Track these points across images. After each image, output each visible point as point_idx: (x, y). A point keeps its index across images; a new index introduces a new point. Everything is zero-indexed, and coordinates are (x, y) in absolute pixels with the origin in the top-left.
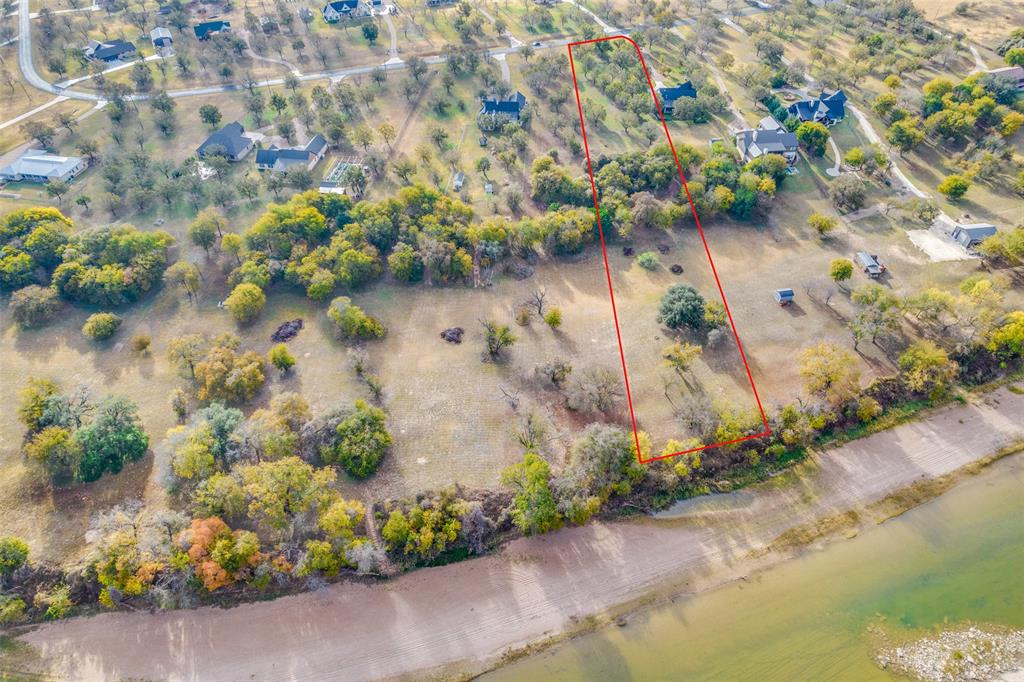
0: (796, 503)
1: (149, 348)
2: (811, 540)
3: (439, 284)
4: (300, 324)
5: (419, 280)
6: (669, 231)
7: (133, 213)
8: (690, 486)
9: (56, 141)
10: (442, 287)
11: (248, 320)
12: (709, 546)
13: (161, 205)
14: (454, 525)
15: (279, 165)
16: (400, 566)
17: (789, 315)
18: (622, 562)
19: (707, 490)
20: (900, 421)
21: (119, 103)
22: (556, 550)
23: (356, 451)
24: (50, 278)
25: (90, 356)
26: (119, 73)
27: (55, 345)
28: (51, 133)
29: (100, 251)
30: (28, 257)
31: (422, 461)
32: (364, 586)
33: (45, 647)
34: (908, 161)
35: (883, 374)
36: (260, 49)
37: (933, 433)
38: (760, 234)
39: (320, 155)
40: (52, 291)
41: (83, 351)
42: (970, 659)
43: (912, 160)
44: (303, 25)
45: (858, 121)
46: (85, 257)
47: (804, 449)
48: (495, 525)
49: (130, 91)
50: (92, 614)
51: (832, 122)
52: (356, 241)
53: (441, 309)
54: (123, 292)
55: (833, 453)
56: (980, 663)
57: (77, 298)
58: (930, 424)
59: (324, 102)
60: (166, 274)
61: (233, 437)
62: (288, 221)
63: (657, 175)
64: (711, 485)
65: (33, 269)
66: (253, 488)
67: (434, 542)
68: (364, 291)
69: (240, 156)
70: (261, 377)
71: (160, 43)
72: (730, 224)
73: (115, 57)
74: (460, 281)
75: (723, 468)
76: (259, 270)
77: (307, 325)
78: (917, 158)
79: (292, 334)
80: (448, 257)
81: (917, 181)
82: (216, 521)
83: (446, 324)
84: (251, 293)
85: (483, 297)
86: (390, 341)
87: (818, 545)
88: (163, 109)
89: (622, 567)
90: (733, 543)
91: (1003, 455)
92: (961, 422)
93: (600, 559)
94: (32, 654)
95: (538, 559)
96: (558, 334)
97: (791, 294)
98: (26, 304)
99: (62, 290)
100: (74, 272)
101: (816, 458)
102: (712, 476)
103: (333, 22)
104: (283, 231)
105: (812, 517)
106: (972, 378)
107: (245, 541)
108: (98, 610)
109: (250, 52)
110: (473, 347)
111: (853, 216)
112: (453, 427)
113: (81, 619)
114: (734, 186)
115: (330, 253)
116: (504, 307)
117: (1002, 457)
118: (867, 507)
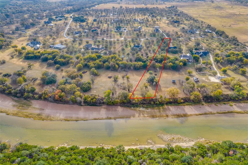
0: (157, 112)
1: (63, 71)
2: (157, 117)
3: (112, 70)
4: (87, 72)
5: (109, 69)
6: (158, 69)
7: (69, 54)
8: (138, 105)
9: (63, 43)
10: (112, 71)
11: (79, 70)
12: (137, 114)
13: (74, 53)
14: (95, 99)
15: (94, 50)
16: (85, 104)
17: (173, 84)
18: (120, 112)
19: (141, 106)
20: (187, 105)
21: (75, 39)
22: (110, 108)
23: (85, 86)
24: (54, 60)
25: (55, 71)
26: (77, 36)
27: (51, 69)
28: (63, 42)
29: (62, 57)
30: (52, 57)
31: (95, 92)
32: (78, 106)
33: (33, 102)
34: (218, 65)
35: (187, 96)
36: (101, 34)
37: (193, 108)
38: (176, 72)
39: (102, 50)
40: (53, 61)
41: (54, 70)
42: (175, 139)
43: (219, 65)
44: (110, 32)
45: (210, 57)
46: (59, 57)
47: (164, 105)
48: (102, 102)
49: (77, 38)
50: (40, 100)
51: (203, 56)
52: (100, 61)
53: (110, 74)
54: (63, 63)
55: (170, 107)
56: (177, 140)
57: (56, 63)
58: (193, 106)
59: (107, 42)
60: (69, 61)
61: (68, 81)
62: (91, 57)
63: (159, 59)
64: (142, 106)
65: (52, 58)
66: (67, 87)
67: (91, 101)
68: (99, 69)
69: (89, 48)
70: (76, 76)
71: (85, 32)
72: (171, 70)
73: (78, 34)
74: (115, 70)
75: (146, 104)
76: (83, 63)
77: (88, 72)
78: (220, 65)
79: (85, 73)
80: (114, 65)
81: (218, 69)
82: (60, 90)
83: (110, 75)
84: (80, 65)
85: (118, 73)
86: (99, 76)
87: (157, 118)
88: (81, 41)
89: (120, 113)
90: (141, 114)
91: (206, 114)
92: (200, 107)
93: (117, 111)
94: (31, 103)
95: (106, 109)
96: (128, 80)
97: (175, 81)
98: (49, 62)
99: (54, 62)
100: (57, 59)
101: (166, 106)
102: (143, 104)
103: (115, 32)
104: (90, 58)
105: (159, 114)
106: (207, 101)
107: (63, 94)
108: (41, 100)
109: (99, 35)
110: (112, 79)
111: (199, 72)
112: (102, 88)
113: (39, 101)
114: (174, 63)
115: (95, 62)
116: (121, 75)
117: (205, 114)
118: (171, 115)
